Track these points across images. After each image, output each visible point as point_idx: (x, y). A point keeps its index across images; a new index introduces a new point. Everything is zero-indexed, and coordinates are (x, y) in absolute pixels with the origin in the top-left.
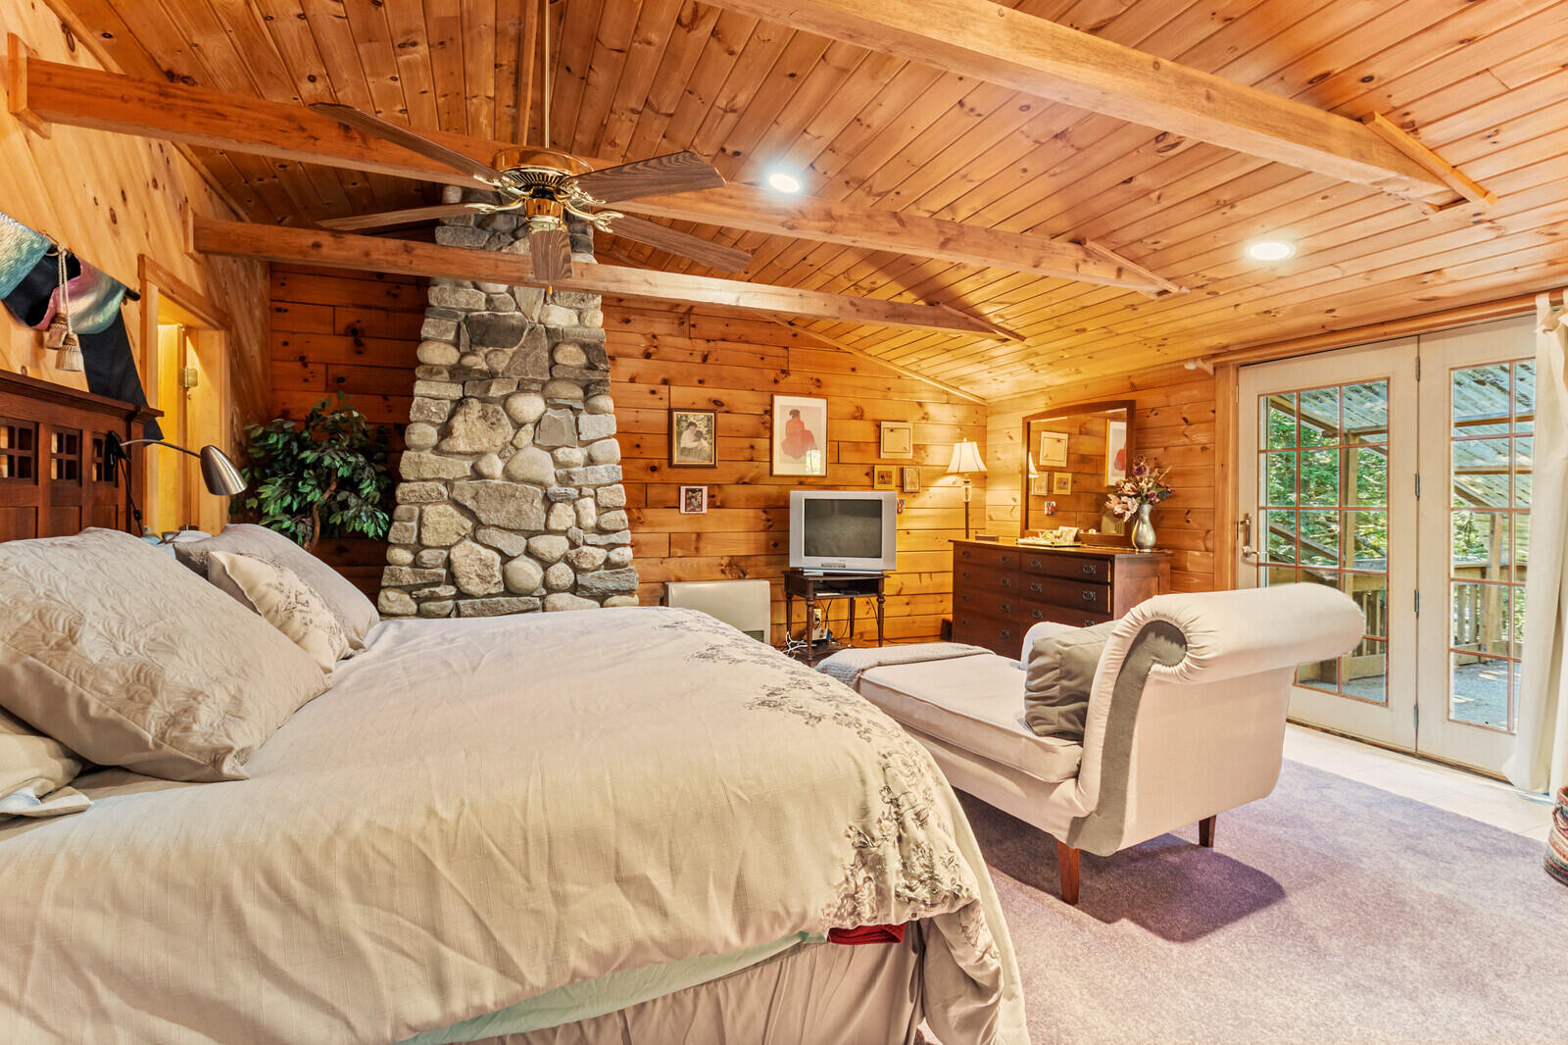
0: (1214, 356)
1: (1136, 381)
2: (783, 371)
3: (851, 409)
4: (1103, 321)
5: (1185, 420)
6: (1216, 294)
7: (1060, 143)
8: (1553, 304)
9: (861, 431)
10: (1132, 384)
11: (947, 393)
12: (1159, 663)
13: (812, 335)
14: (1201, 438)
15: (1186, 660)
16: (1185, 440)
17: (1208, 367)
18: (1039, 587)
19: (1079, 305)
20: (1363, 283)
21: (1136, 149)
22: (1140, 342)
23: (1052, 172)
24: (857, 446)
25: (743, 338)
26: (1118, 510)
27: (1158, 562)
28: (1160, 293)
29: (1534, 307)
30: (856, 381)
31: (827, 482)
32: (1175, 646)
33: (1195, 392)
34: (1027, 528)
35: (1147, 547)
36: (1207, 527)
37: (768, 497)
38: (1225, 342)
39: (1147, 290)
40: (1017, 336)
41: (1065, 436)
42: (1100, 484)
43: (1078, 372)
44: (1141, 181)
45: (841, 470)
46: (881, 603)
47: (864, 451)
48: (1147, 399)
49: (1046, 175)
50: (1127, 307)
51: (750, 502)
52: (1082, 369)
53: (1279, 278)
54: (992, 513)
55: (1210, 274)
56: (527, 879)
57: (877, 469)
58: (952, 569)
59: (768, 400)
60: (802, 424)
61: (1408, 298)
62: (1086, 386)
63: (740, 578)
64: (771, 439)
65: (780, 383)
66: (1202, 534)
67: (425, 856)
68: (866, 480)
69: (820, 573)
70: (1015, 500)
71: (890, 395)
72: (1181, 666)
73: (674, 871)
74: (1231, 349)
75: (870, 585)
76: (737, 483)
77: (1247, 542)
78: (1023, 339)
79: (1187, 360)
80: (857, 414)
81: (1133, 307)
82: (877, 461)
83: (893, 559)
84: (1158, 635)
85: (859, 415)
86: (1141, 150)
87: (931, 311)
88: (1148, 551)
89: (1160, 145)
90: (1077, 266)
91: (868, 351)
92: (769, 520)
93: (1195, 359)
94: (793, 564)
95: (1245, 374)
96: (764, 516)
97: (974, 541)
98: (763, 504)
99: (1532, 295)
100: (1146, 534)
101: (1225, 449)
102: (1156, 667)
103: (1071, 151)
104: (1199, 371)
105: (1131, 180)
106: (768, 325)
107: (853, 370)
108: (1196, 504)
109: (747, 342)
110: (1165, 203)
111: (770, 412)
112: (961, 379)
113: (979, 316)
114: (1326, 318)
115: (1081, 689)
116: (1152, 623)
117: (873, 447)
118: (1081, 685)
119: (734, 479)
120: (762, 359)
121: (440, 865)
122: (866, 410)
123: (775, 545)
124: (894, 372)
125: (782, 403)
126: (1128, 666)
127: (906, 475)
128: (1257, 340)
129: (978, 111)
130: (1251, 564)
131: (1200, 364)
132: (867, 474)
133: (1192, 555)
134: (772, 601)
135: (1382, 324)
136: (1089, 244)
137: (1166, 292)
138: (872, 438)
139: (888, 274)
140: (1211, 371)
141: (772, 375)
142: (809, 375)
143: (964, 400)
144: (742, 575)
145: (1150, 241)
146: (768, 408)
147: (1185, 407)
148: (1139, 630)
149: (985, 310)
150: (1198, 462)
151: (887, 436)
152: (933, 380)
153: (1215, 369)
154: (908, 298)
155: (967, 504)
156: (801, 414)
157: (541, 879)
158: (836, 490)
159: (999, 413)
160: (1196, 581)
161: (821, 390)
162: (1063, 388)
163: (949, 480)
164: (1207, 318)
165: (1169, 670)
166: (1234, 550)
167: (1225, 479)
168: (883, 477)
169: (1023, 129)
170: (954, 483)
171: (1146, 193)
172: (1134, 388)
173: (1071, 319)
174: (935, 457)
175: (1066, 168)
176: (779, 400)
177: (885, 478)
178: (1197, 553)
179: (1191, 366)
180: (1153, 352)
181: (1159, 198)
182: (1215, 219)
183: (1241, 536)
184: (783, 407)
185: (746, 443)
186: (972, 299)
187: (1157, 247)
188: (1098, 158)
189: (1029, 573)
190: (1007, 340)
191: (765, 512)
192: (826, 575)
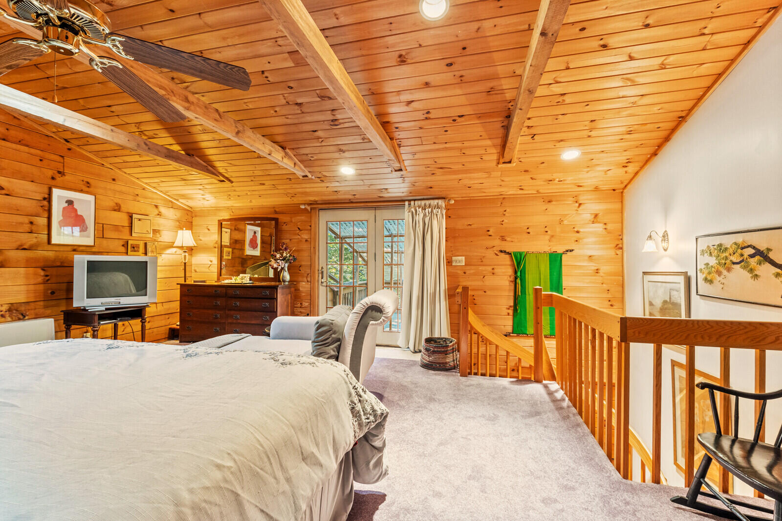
0: (311, 204)
1: (277, 210)
2: (59, 172)
3: (112, 204)
4: (273, 182)
5: (299, 228)
6: (323, 181)
7: (297, 107)
8: (409, 204)
9: (120, 219)
10: (275, 211)
11: (172, 202)
12: (373, 320)
13: (84, 153)
14: (305, 236)
15: (383, 318)
16: (299, 237)
17: (309, 208)
18: (238, 304)
19: (267, 174)
20: (367, 188)
21: (324, 121)
22: (284, 194)
23: (287, 116)
24: (116, 228)
25: (23, 142)
26: (275, 266)
27: (291, 288)
28: (303, 176)
29: (405, 204)
30: (116, 186)
31: (94, 250)
32: (379, 314)
33: (303, 218)
34: (221, 275)
35: (287, 282)
36: (308, 273)
37: (46, 259)
38: (317, 199)
39: (300, 174)
40: (230, 180)
41: (229, 230)
42: (243, 254)
43: (251, 201)
44: (320, 134)
45: (104, 242)
46: (143, 323)
47: (121, 231)
48: (282, 218)
49: (284, 117)
50: (287, 179)
51: (29, 263)
52: (253, 201)
53: (346, 181)
54: (196, 268)
55: (325, 173)
56: (275, 478)
57: (130, 242)
58: (179, 299)
59: (46, 190)
60: (76, 210)
61: (374, 196)
62: (252, 209)
63: (19, 319)
64: (49, 218)
65: (57, 178)
66: (306, 275)
67: (232, 491)
68: (123, 249)
69: (103, 308)
70: (211, 261)
71: (138, 198)
72: (381, 320)
73: (317, 445)
74: (318, 202)
75: (137, 313)
76: (17, 249)
77: (322, 278)
78: (232, 182)
79: (302, 204)
80: (116, 208)
81: (290, 179)
82: (129, 237)
83: (155, 295)
84: (372, 311)
85: (117, 208)
86: (325, 122)
87: (188, 158)
88: (287, 283)
89: (332, 123)
90: (283, 158)
91: (125, 170)
92: (47, 276)
93: (304, 204)
94: (76, 304)
95: (322, 213)
96: (42, 273)
97: (193, 283)
98: (42, 264)
99: (404, 201)
100: (287, 276)
101: (315, 242)
102: (371, 322)
103: (299, 112)
104: (306, 209)
105: (316, 131)
106: (46, 137)
107: (114, 180)
108: (303, 263)
109: (27, 146)
110: (323, 144)
111: (49, 199)
112: (184, 196)
113: (213, 167)
114: (351, 197)
115: (338, 337)
116: (370, 306)
117: (127, 230)
118: (338, 336)
119: (15, 245)
120: (41, 160)
121: (240, 492)
122: (122, 206)
123: (53, 293)
124: (141, 186)
125: (59, 196)
126: (360, 324)
127: (148, 247)
128: (326, 201)
129: (269, 79)
130: (324, 286)
131: (307, 206)
132: (123, 245)
133: (302, 284)
134: (55, 332)
135: (366, 202)
136: (287, 150)
137: (306, 176)
138: (126, 223)
139: (169, 133)
140: (310, 210)
141: (50, 173)
142: (82, 178)
143: (180, 206)
144: (23, 317)
145: (310, 156)
146: (46, 196)
147: (299, 223)
148: (365, 310)
149: (217, 164)
150: (305, 246)
151: (136, 223)
152: (164, 194)
153: (311, 209)
154: (176, 148)
155: (185, 263)
156: (75, 203)
157: (279, 474)
158: (101, 255)
159: (201, 216)
160: (303, 294)
161: (91, 189)
162: (240, 209)
163: (173, 250)
164: (315, 190)
165: (376, 322)
166: (318, 281)
167: (315, 253)
168: (133, 248)
169: (285, 95)
170: (176, 252)
171: (319, 138)
172: (276, 212)
173: (261, 178)
174: (166, 236)
175: (294, 117)
176: (56, 192)
177: (135, 248)
178: (304, 283)
179: (302, 207)
180: (289, 199)
181: (322, 141)
182: (337, 155)
183: (320, 275)
184: (59, 197)
185: (26, 220)
186: (213, 158)
187: (312, 159)
188: (309, 118)
189: (231, 297)
190: (223, 181)
191: (43, 270)
192: (107, 309)
